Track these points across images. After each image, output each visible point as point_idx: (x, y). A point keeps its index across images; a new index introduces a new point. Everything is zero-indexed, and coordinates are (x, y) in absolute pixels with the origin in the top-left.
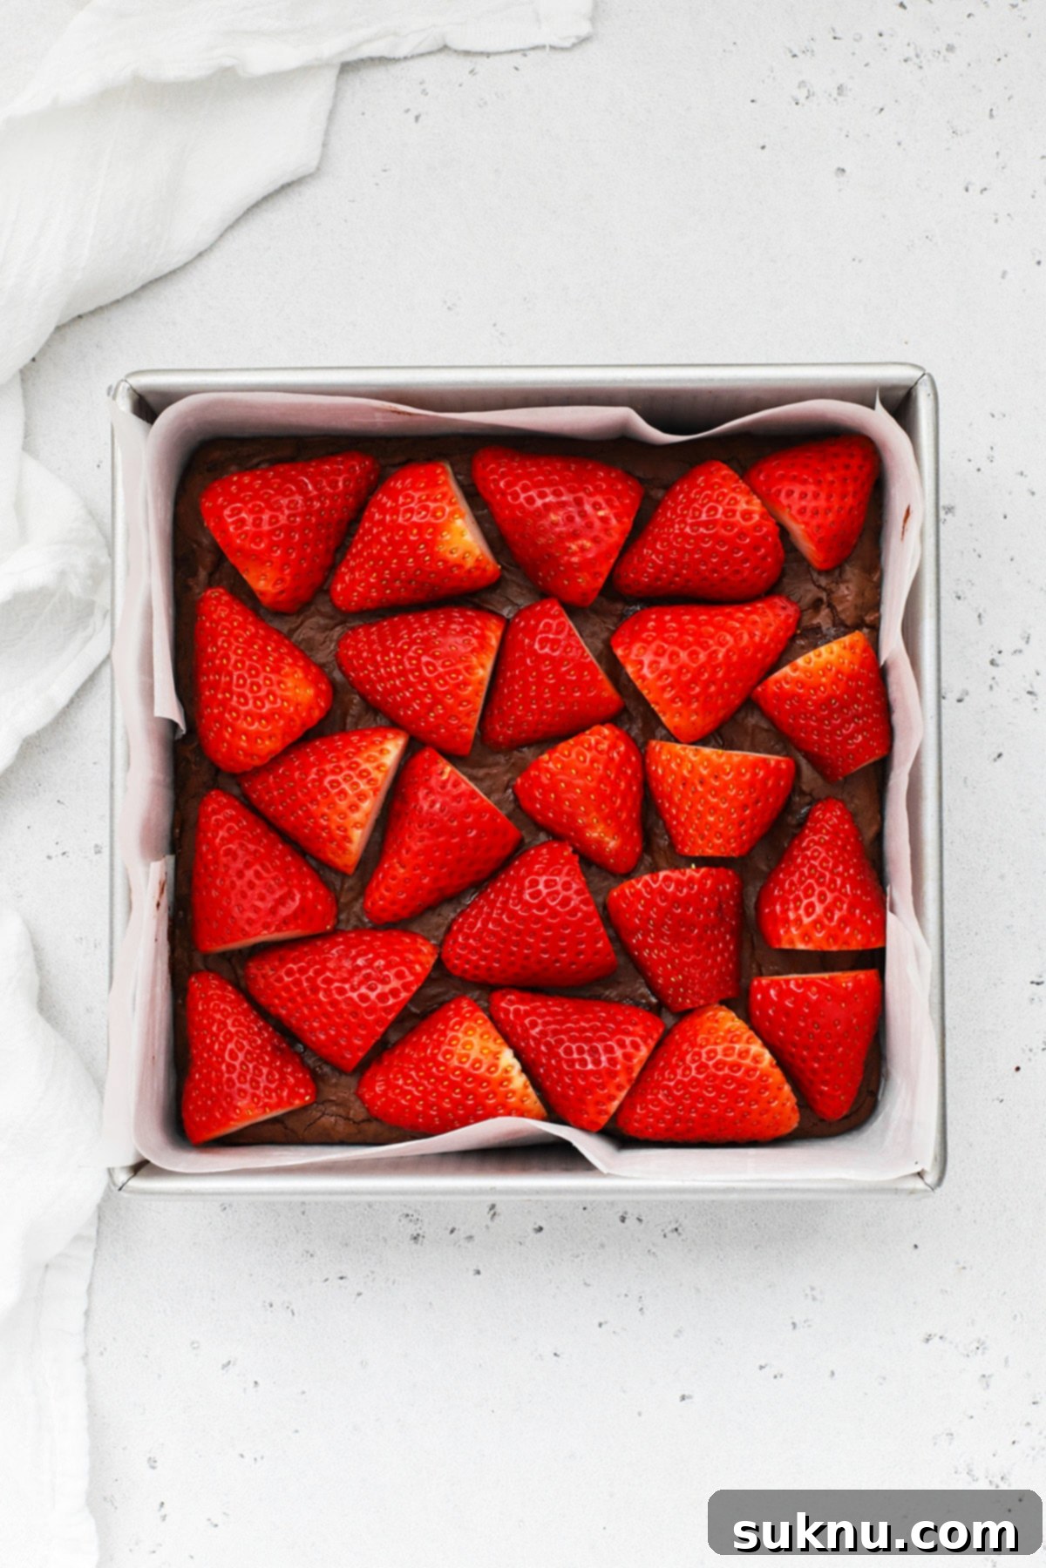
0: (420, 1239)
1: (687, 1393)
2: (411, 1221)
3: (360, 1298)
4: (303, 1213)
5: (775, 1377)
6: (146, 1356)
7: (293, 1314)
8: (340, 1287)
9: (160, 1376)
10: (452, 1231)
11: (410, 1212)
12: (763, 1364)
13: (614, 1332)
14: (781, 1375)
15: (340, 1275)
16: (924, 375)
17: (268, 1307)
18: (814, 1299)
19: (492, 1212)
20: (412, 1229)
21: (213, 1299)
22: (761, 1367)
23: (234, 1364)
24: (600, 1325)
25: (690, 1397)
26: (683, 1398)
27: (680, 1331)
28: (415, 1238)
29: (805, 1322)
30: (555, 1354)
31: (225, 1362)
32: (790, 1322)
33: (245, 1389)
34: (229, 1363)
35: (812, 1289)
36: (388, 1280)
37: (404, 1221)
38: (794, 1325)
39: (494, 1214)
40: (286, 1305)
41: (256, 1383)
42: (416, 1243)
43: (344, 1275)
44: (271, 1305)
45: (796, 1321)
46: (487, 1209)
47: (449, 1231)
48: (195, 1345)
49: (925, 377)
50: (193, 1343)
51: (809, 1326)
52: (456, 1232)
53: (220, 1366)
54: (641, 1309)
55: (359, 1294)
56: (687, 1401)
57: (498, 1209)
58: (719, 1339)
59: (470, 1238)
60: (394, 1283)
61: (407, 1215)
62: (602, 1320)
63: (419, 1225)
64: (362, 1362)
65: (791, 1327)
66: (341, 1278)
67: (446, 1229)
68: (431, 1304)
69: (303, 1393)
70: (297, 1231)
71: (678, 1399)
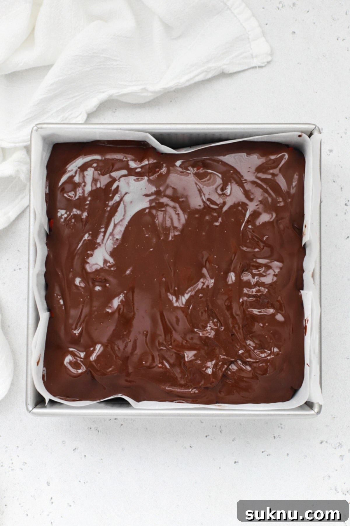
3: (122, 426)
5: (268, 455)
6: (47, 446)
7: (98, 431)
8: (115, 422)
9: (51, 453)
13: (211, 439)
14: (270, 455)
15: (115, 418)
16: (316, 127)
17: (89, 429)
18: (282, 428)
21: (70, 426)
22: (263, 452)
23: (77, 449)
24: (206, 436)
25: (238, 462)
26: (235, 462)
27: (234, 439)
29: (278, 436)
30: (190, 447)
31: (74, 448)
32: (273, 436)
33: (81, 458)
34: (76, 449)
35: (281, 424)
36: (132, 420)
38: (275, 437)
40: (96, 428)
41: (85, 456)
44: (91, 428)
45: (275, 436)
48: (64, 442)
49: (316, 128)
50: (63, 441)
51: (280, 438)
53: (72, 450)
54: (221, 431)
56: (236, 463)
58: (248, 442)
60: (134, 421)
62: (207, 435)
64: (122, 449)
65: (273, 438)
68: (147, 428)
69: (102, 459)
71: (234, 463)
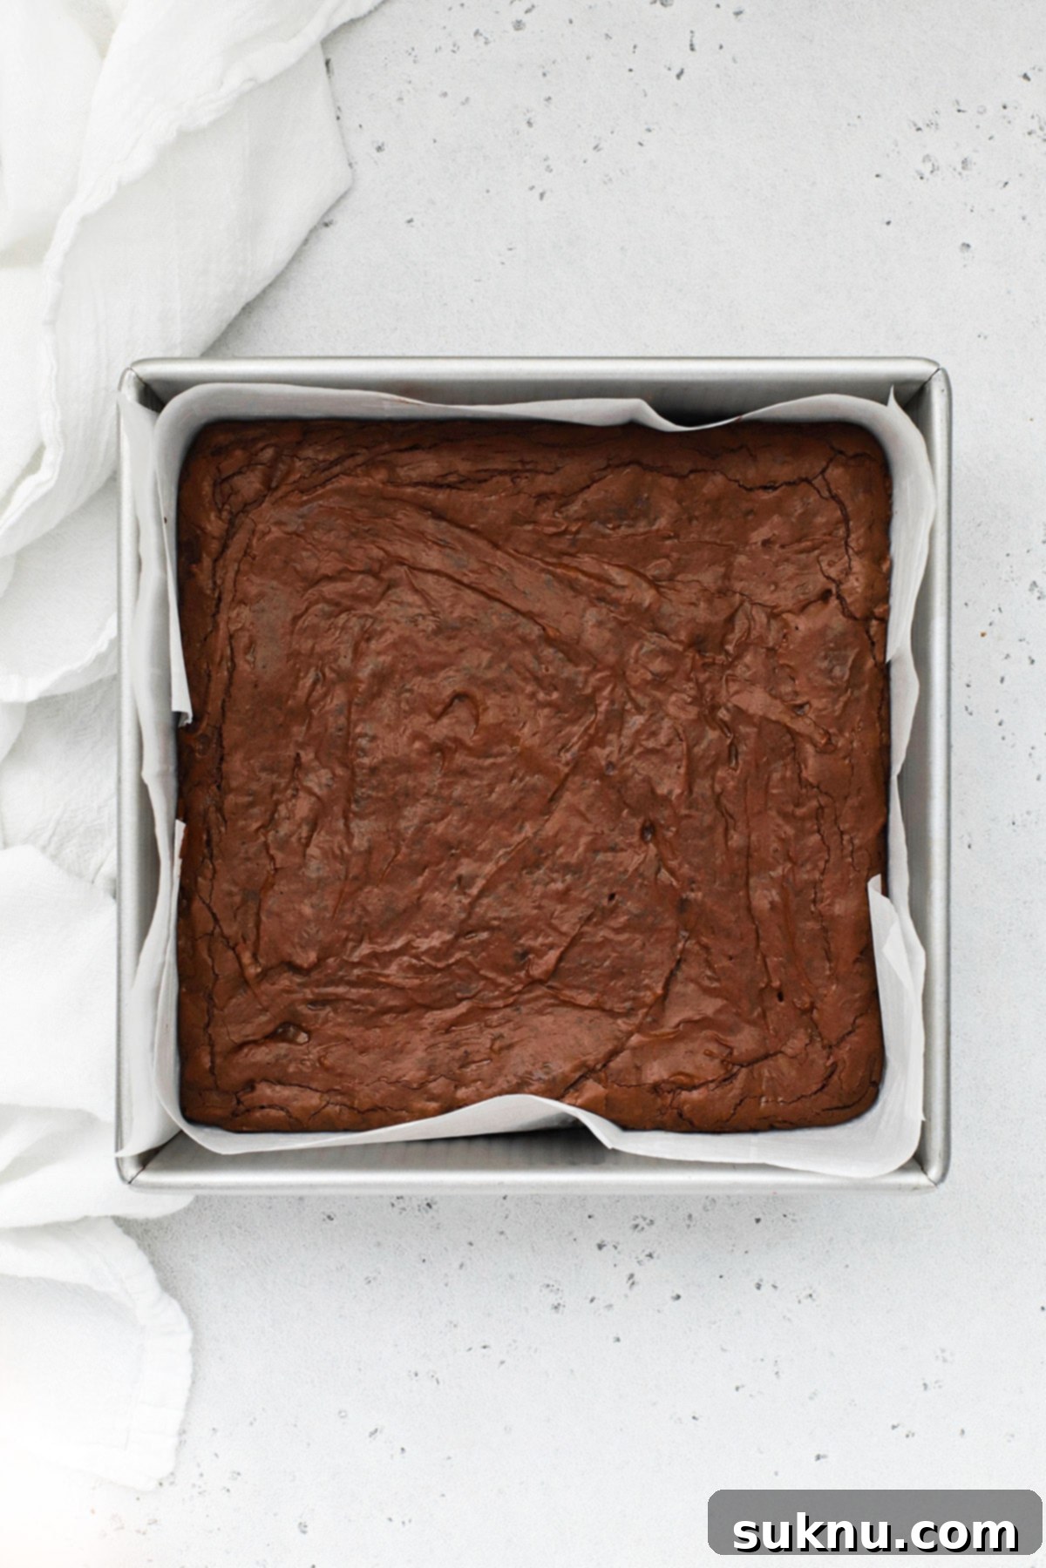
0: (561, 1308)
1: (821, 1453)
2: (552, 1291)
3: (503, 1366)
4: (446, 1285)
5: (907, 1436)
6: (295, 1426)
7: (438, 1382)
8: (484, 1356)
9: (309, 1444)
10: (592, 1300)
11: (551, 1283)
12: (895, 1424)
13: (751, 1396)
14: (913, 1435)
15: (483, 1344)
17: (413, 1376)
18: (945, 1360)
19: (631, 1282)
20: (553, 1299)
21: (360, 1370)
22: (894, 1427)
23: (381, 1432)
24: (737, 1389)
25: (825, 1457)
26: (818, 1457)
27: (815, 1394)
28: (556, 1308)
29: (936, 1382)
30: (694, 1418)
31: (372, 1429)
32: (921, 1383)
33: (392, 1456)
34: (376, 1431)
35: (943, 1351)
36: (530, 1348)
37: (546, 1291)
38: (925, 1386)
39: (633, 1284)
40: (432, 1374)
41: (403, 1449)
42: (557, 1312)
43: (487, 1344)
44: (416, 1375)
45: (928, 1382)
46: (626, 1279)
47: (588, 1301)
48: (343, 1414)
50: (340, 1412)
51: (940, 1387)
52: (595, 1301)
53: (367, 1434)
54: (777, 1373)
55: (502, 1362)
56: (822, 1460)
57: (636, 1278)
58: (853, 1401)
59: (610, 1306)
60: (536, 1351)
61: (548, 1286)
62: (739, 1384)
63: (560, 1294)
64: (505, 1429)
65: (922, 1388)
66: (485, 1347)
67: (586, 1298)
68: (572, 1371)
69: (449, 1458)
70: (441, 1303)
71: (813, 1458)
